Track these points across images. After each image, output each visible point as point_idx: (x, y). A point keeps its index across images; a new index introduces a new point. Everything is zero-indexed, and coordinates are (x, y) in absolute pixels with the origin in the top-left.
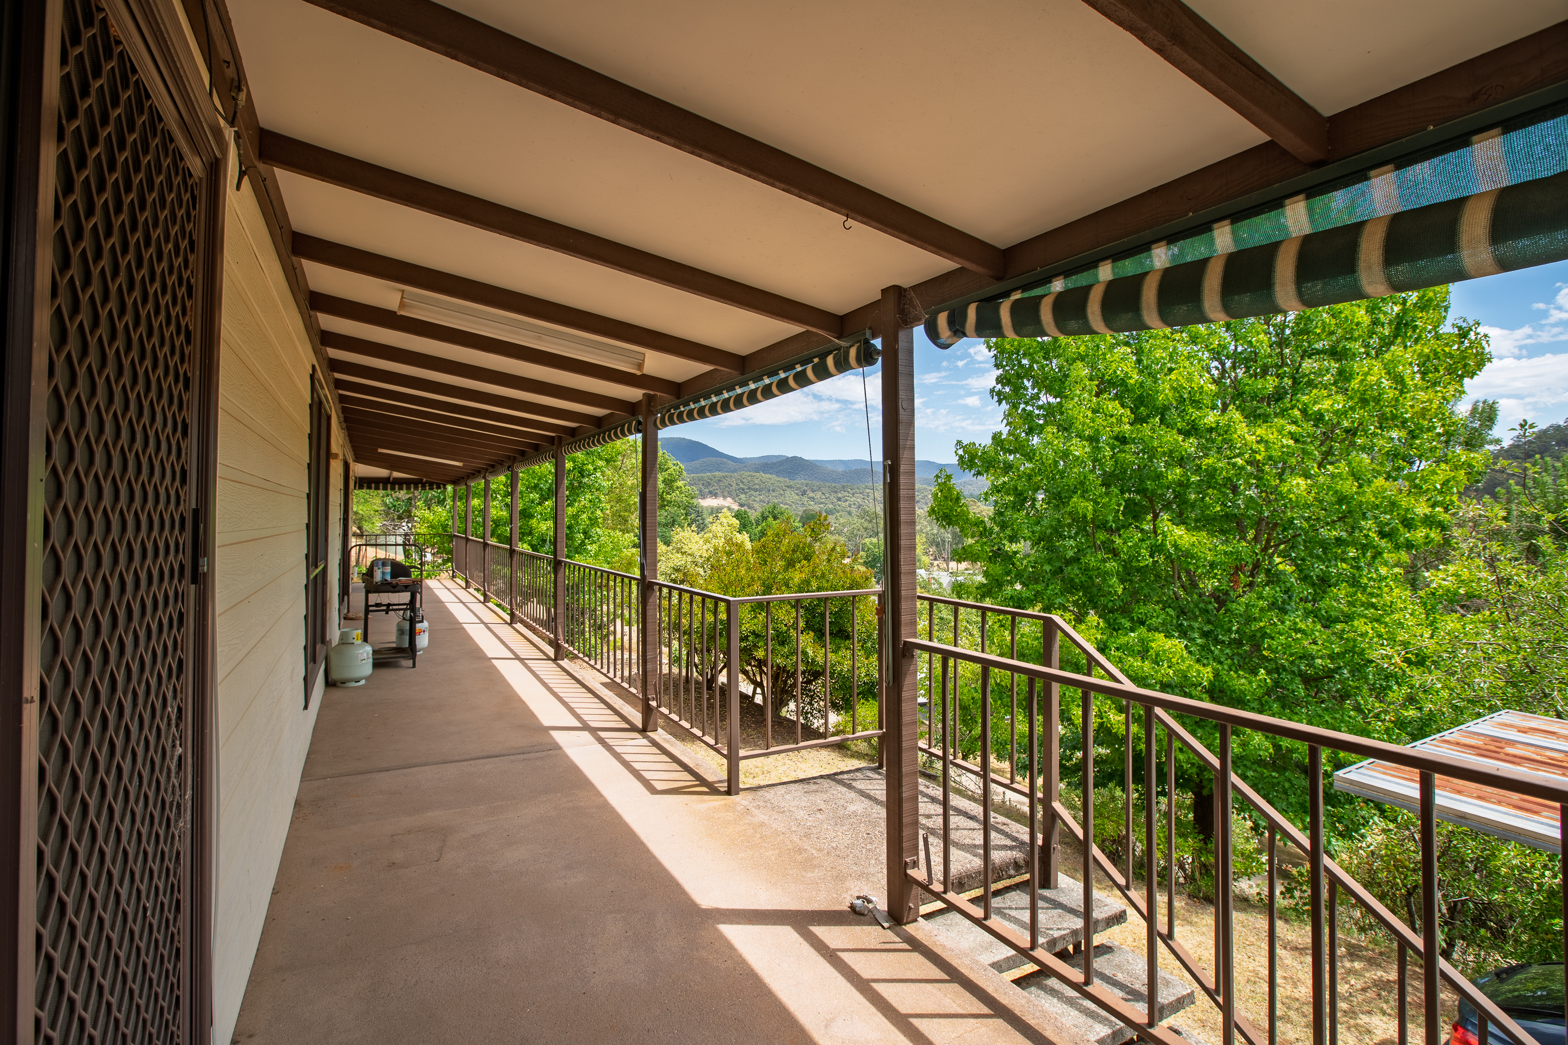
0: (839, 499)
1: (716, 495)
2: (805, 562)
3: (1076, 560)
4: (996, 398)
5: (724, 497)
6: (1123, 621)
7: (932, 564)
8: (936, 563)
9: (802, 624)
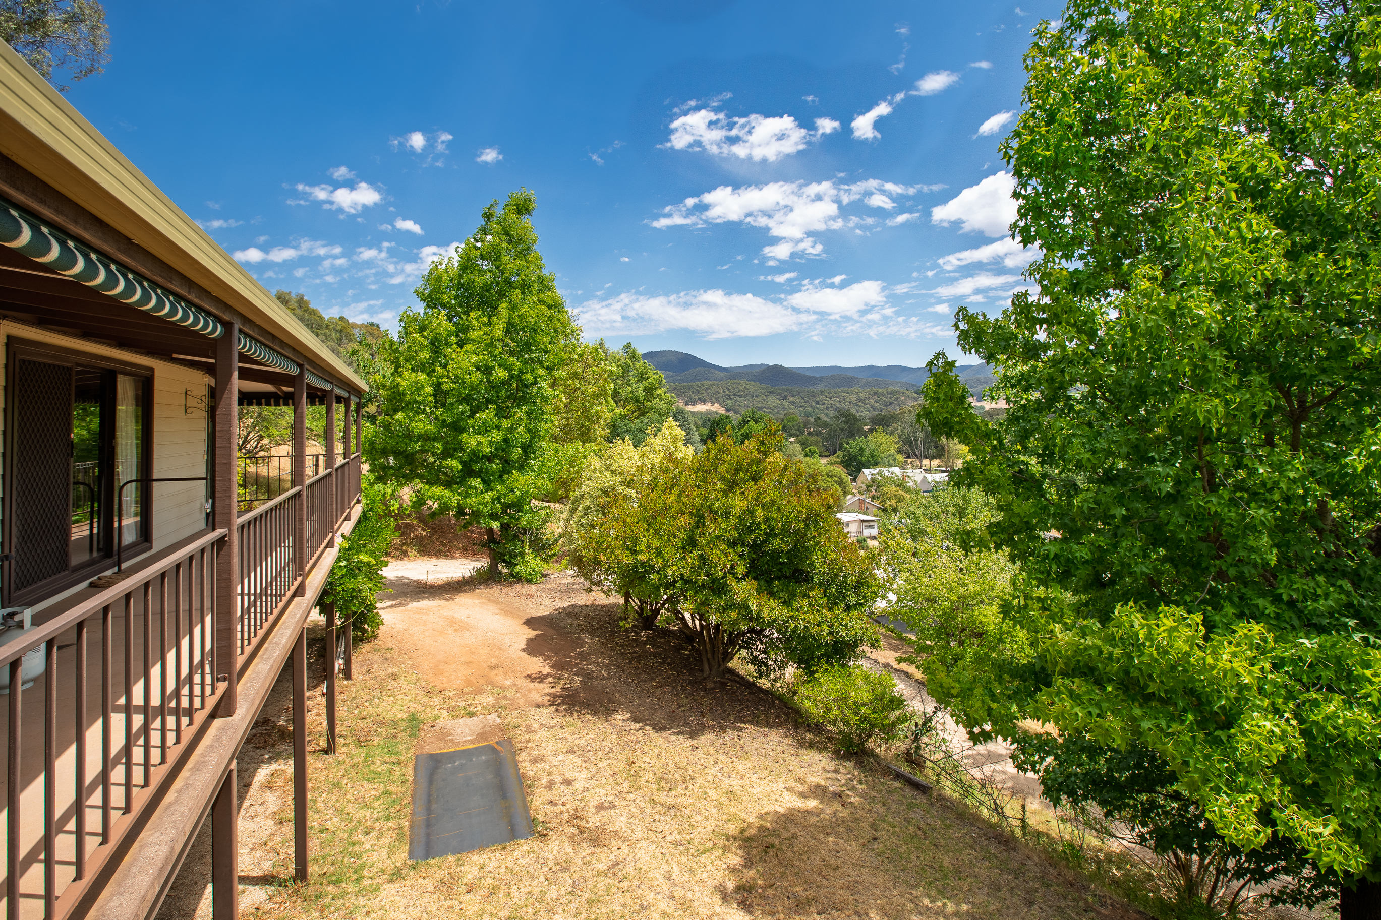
0: (817, 403)
1: (704, 402)
2: (752, 484)
3: (1173, 498)
4: (1018, 239)
5: (712, 403)
6: (1261, 602)
7: (906, 462)
8: (909, 460)
9: (741, 570)
